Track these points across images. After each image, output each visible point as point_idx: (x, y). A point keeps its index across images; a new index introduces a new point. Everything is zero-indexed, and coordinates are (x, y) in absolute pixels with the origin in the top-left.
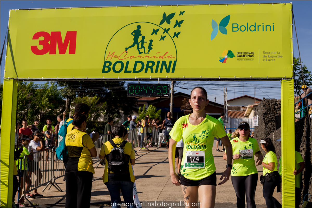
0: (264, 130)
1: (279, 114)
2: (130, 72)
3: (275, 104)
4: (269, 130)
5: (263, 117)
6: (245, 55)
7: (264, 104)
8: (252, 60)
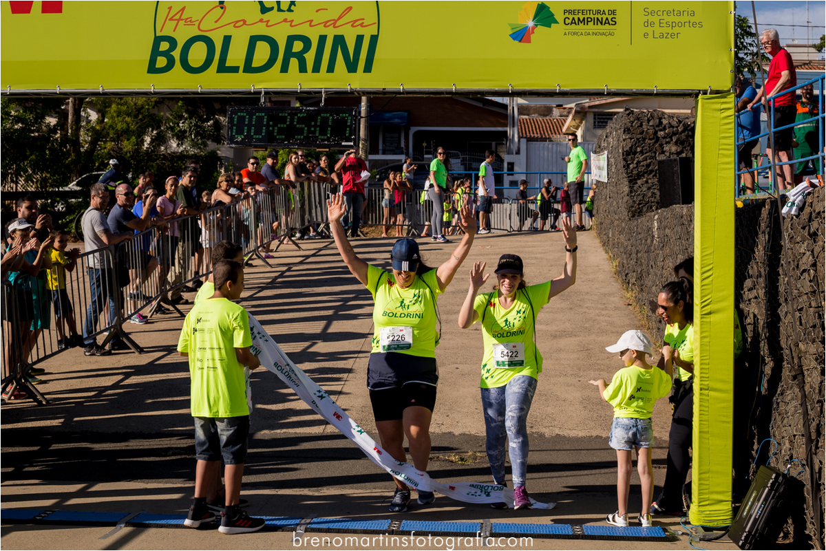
0: (626, 198)
1: (668, 154)
2: (235, 70)
3: (657, 126)
4: (640, 198)
5: (623, 163)
6: (589, 20)
7: (625, 124)
8: (610, 34)
